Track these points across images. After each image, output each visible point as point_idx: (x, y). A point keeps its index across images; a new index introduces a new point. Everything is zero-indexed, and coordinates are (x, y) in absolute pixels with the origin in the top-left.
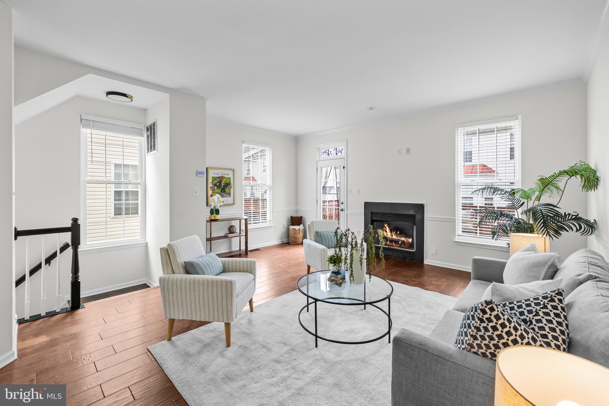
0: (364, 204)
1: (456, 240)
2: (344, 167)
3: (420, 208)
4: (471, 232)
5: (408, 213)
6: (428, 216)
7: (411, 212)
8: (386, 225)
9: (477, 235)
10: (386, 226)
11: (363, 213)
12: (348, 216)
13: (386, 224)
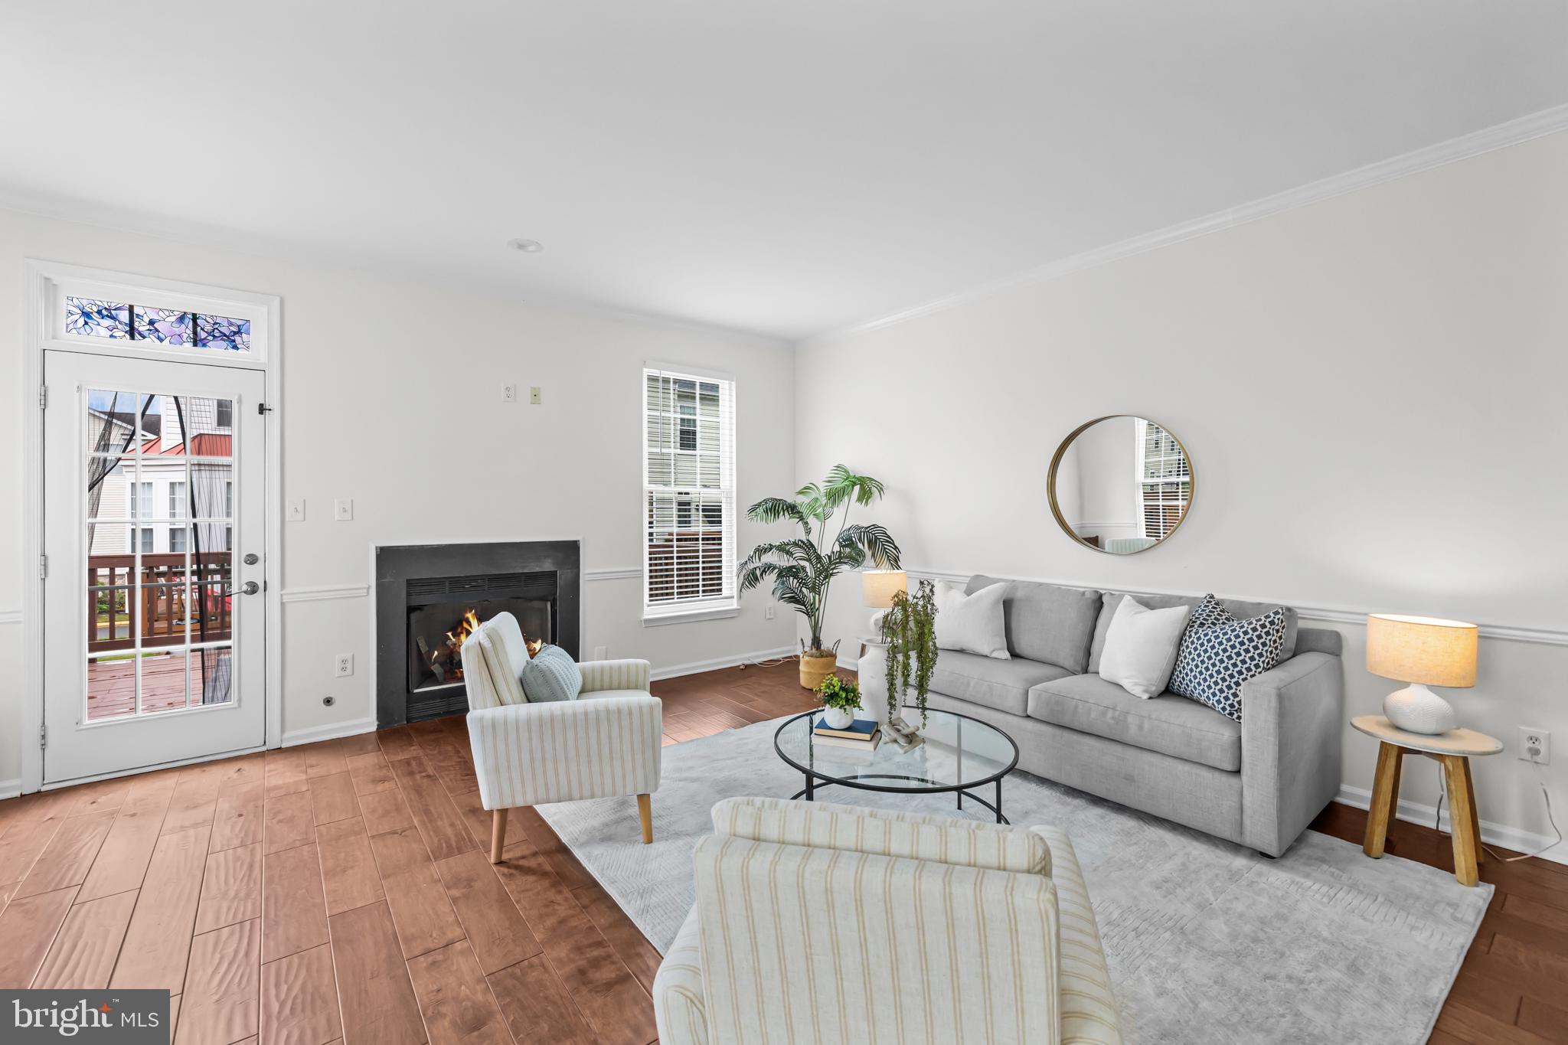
0: (377, 555)
1: (646, 617)
2: (262, 409)
3: (569, 551)
4: (687, 593)
5: (538, 569)
6: (587, 572)
7: (547, 566)
8: (469, 615)
9: (673, 599)
10: (471, 619)
11: (368, 589)
12: (288, 607)
13: (471, 611)
